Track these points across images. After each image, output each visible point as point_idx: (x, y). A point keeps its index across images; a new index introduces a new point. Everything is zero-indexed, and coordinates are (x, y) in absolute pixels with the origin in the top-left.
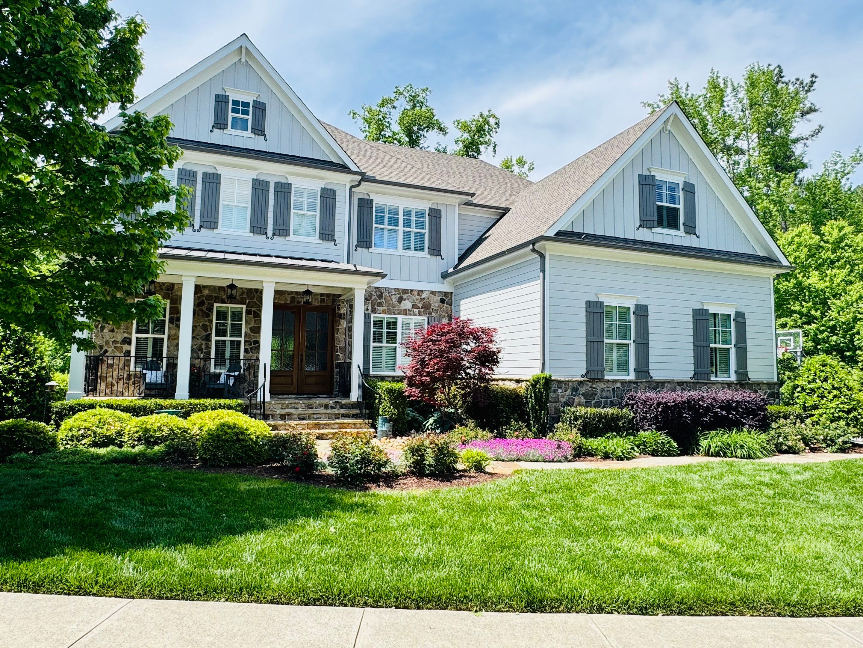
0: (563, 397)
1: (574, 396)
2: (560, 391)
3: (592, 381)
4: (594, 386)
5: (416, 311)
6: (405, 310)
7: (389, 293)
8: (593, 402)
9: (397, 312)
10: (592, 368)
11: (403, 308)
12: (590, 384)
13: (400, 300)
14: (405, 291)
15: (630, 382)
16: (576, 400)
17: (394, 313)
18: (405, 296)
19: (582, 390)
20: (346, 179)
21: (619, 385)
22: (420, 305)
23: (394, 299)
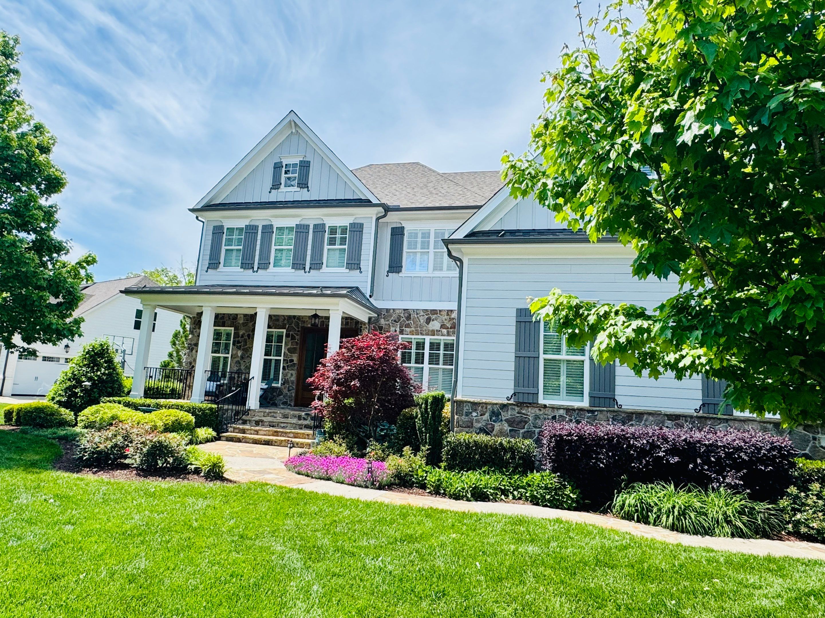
0: (478, 421)
1: (494, 421)
2: (474, 414)
3: (520, 404)
4: (524, 412)
5: (445, 331)
6: (433, 331)
7: (417, 314)
8: (522, 431)
9: (424, 333)
10: (521, 389)
11: (431, 329)
12: (517, 409)
13: (428, 320)
14: (434, 312)
15: (581, 410)
16: (497, 427)
17: (422, 334)
18: (433, 317)
19: (506, 415)
20: (372, 213)
21: (562, 412)
22: (449, 325)
23: (422, 320)
